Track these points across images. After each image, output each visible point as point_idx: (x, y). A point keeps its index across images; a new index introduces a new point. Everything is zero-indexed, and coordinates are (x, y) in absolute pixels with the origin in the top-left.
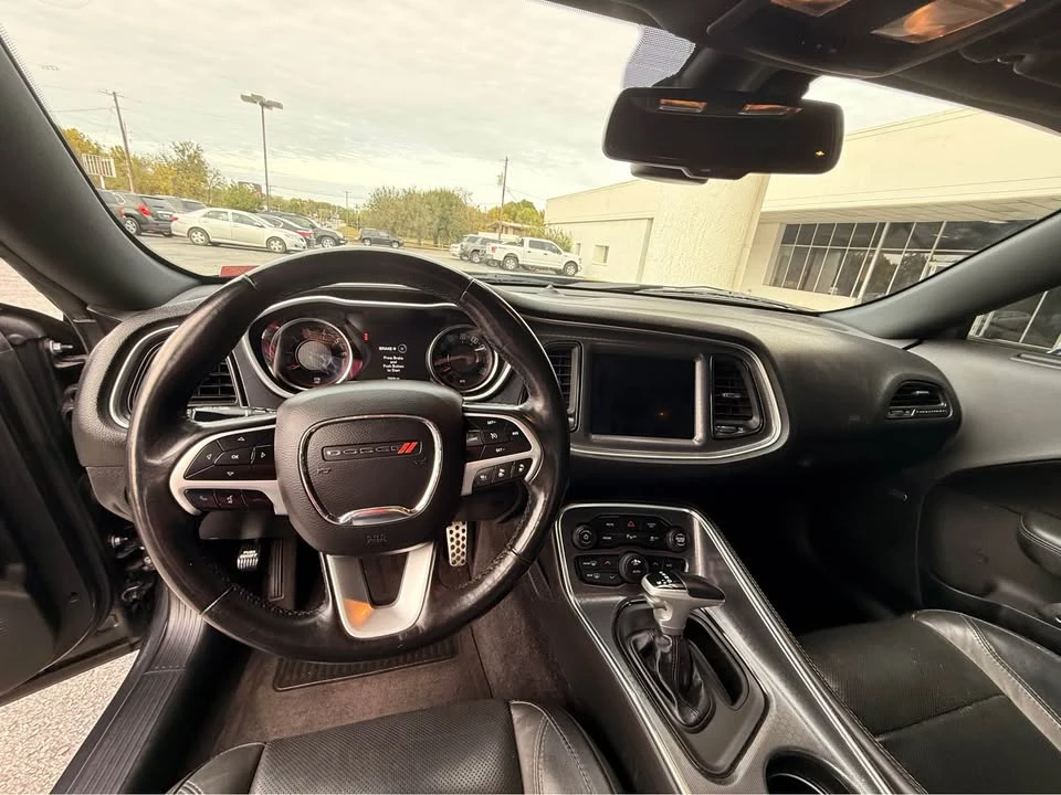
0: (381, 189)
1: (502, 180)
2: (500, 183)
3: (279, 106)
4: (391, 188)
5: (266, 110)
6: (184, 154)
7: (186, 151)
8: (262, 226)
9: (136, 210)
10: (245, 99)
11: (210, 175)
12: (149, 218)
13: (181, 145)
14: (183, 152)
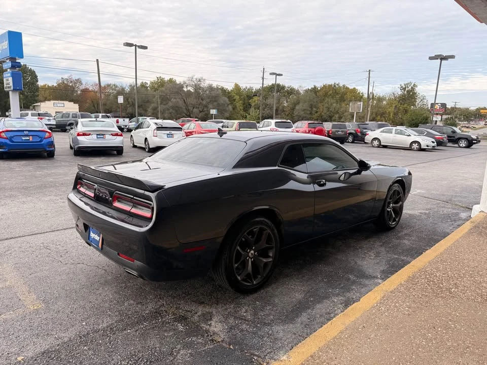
6: (405, 91)
7: (407, 89)
8: (409, 135)
9: (355, 131)
10: (431, 58)
11: (418, 101)
12: (359, 134)
13: (405, 85)
14: (404, 89)
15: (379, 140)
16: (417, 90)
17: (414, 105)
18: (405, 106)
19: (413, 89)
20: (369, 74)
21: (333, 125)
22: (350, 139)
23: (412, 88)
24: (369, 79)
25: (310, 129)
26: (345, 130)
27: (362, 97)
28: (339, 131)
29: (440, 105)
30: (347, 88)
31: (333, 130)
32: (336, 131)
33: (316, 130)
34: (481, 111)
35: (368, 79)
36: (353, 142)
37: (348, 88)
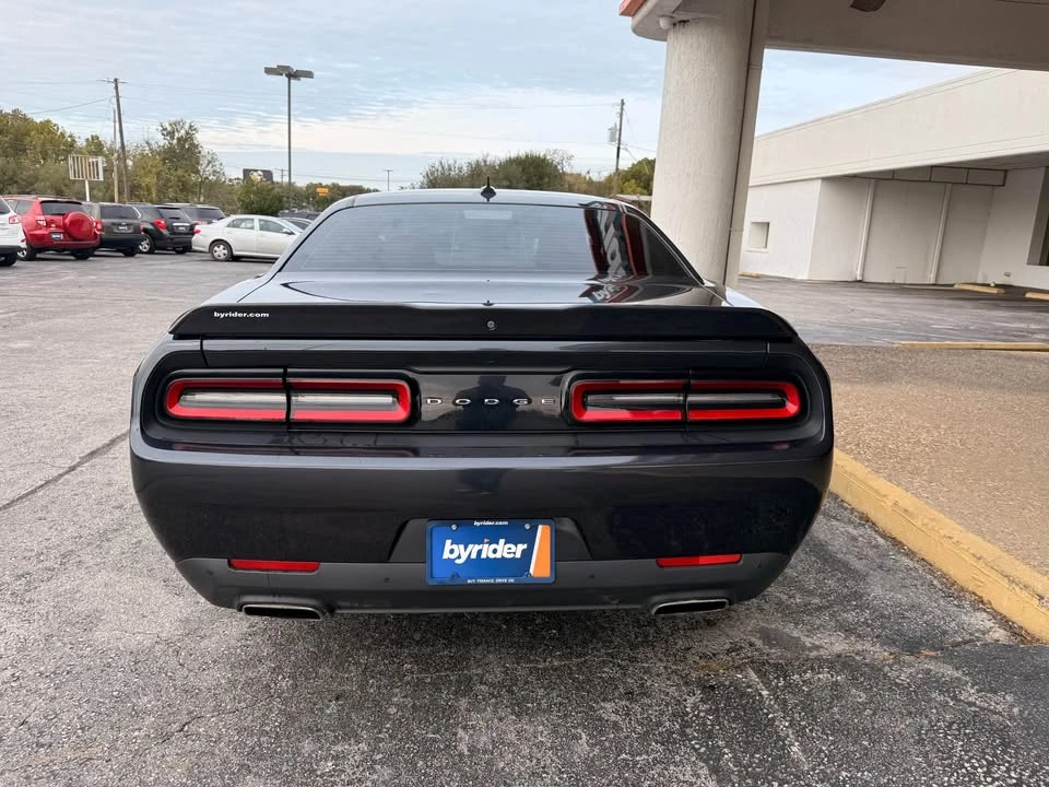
0: (437, 165)
1: (616, 136)
2: (612, 140)
3: (309, 75)
4: (451, 162)
5: (292, 81)
6: (172, 138)
7: (176, 134)
8: (292, 233)
9: (152, 224)
10: (269, 71)
11: (204, 162)
12: (165, 232)
13: (171, 125)
14: (171, 134)
15: (227, 246)
16: (199, 138)
17: (197, 172)
18: (180, 172)
19: (189, 137)
20: (116, 88)
21: (102, 208)
22: (144, 246)
23: (187, 133)
24: (118, 100)
25: (49, 217)
26: (135, 221)
27: (72, 146)
28: (120, 225)
29: (260, 173)
30: (25, 119)
31: (103, 221)
32: (113, 224)
33: (67, 221)
34: (319, 190)
35: (115, 100)
36: (151, 252)
37: (32, 121)
